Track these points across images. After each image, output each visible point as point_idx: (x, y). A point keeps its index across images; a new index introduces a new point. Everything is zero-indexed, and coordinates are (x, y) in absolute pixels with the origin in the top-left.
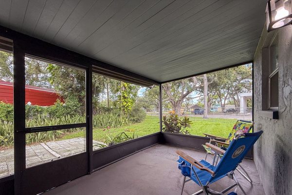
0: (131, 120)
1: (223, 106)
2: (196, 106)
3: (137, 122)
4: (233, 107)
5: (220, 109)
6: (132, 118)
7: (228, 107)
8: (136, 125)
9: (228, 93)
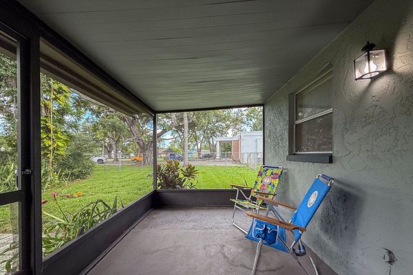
0: (66, 175)
1: (199, 151)
2: (169, 150)
3: (78, 177)
4: (208, 152)
5: (195, 155)
6: (67, 171)
7: (204, 152)
8: (79, 183)
9: (204, 137)
